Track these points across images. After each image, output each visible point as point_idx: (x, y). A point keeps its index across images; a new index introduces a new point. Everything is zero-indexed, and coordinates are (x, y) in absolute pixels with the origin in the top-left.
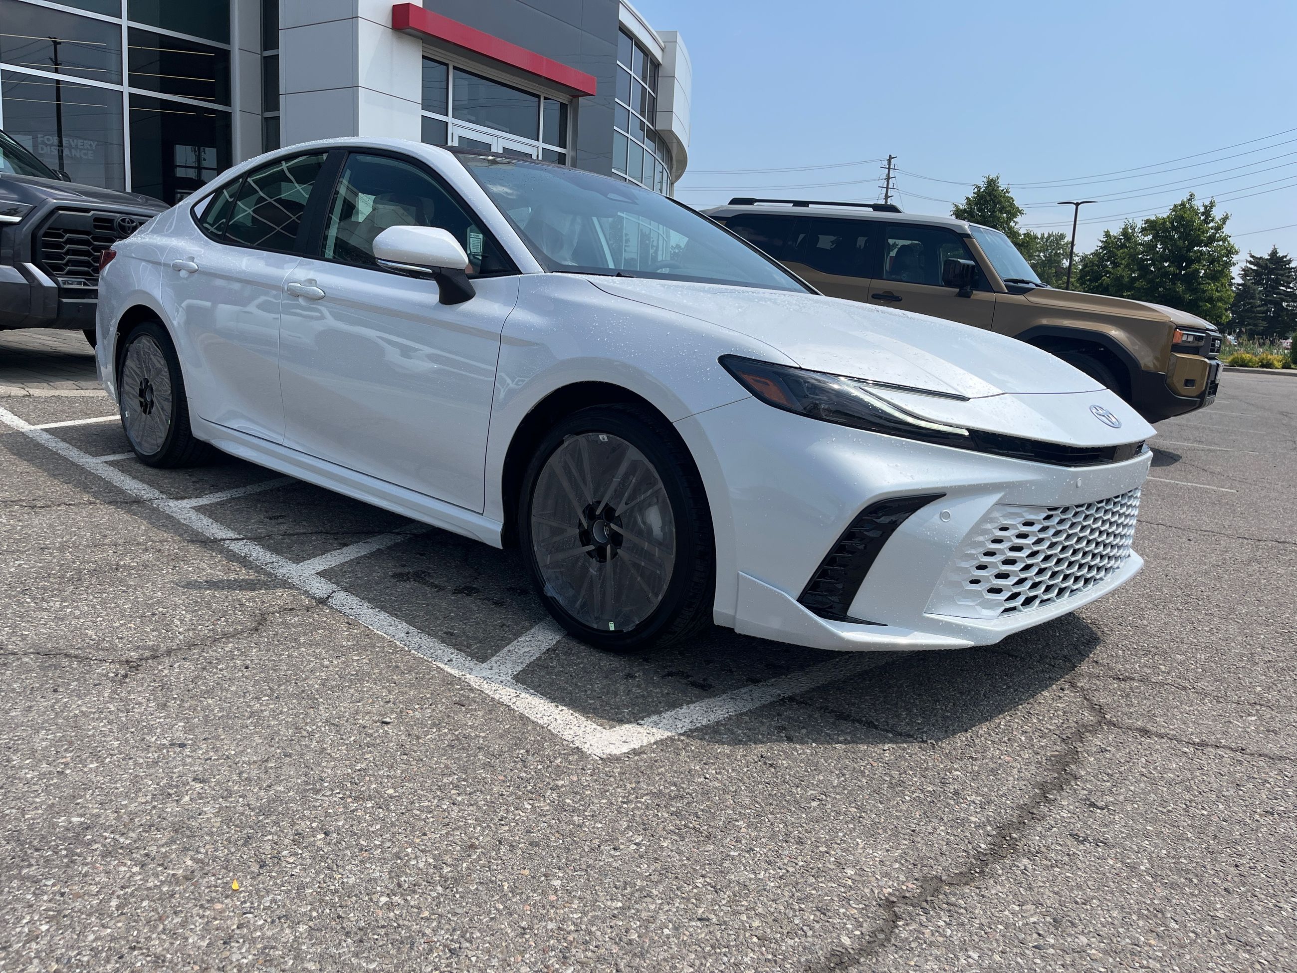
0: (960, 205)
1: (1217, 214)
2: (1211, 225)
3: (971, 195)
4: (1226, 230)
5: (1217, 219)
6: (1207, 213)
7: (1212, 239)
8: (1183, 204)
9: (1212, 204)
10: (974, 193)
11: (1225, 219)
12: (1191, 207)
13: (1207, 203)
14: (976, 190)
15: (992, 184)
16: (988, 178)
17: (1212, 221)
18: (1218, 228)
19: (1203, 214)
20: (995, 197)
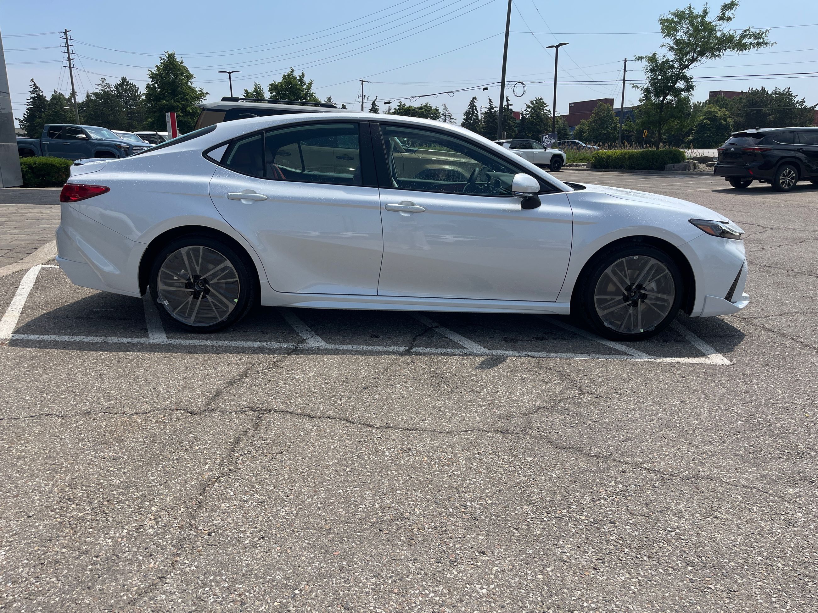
0: (153, 71)
1: (306, 80)
2: (305, 87)
3: (159, 64)
4: (313, 90)
5: (307, 83)
6: (301, 80)
7: (306, 94)
8: (289, 75)
9: (303, 75)
10: (161, 63)
11: (311, 83)
12: (293, 77)
13: (301, 75)
14: (162, 61)
15: (171, 57)
16: (168, 53)
17: (305, 84)
18: (309, 89)
19: (299, 80)
20: (176, 65)
